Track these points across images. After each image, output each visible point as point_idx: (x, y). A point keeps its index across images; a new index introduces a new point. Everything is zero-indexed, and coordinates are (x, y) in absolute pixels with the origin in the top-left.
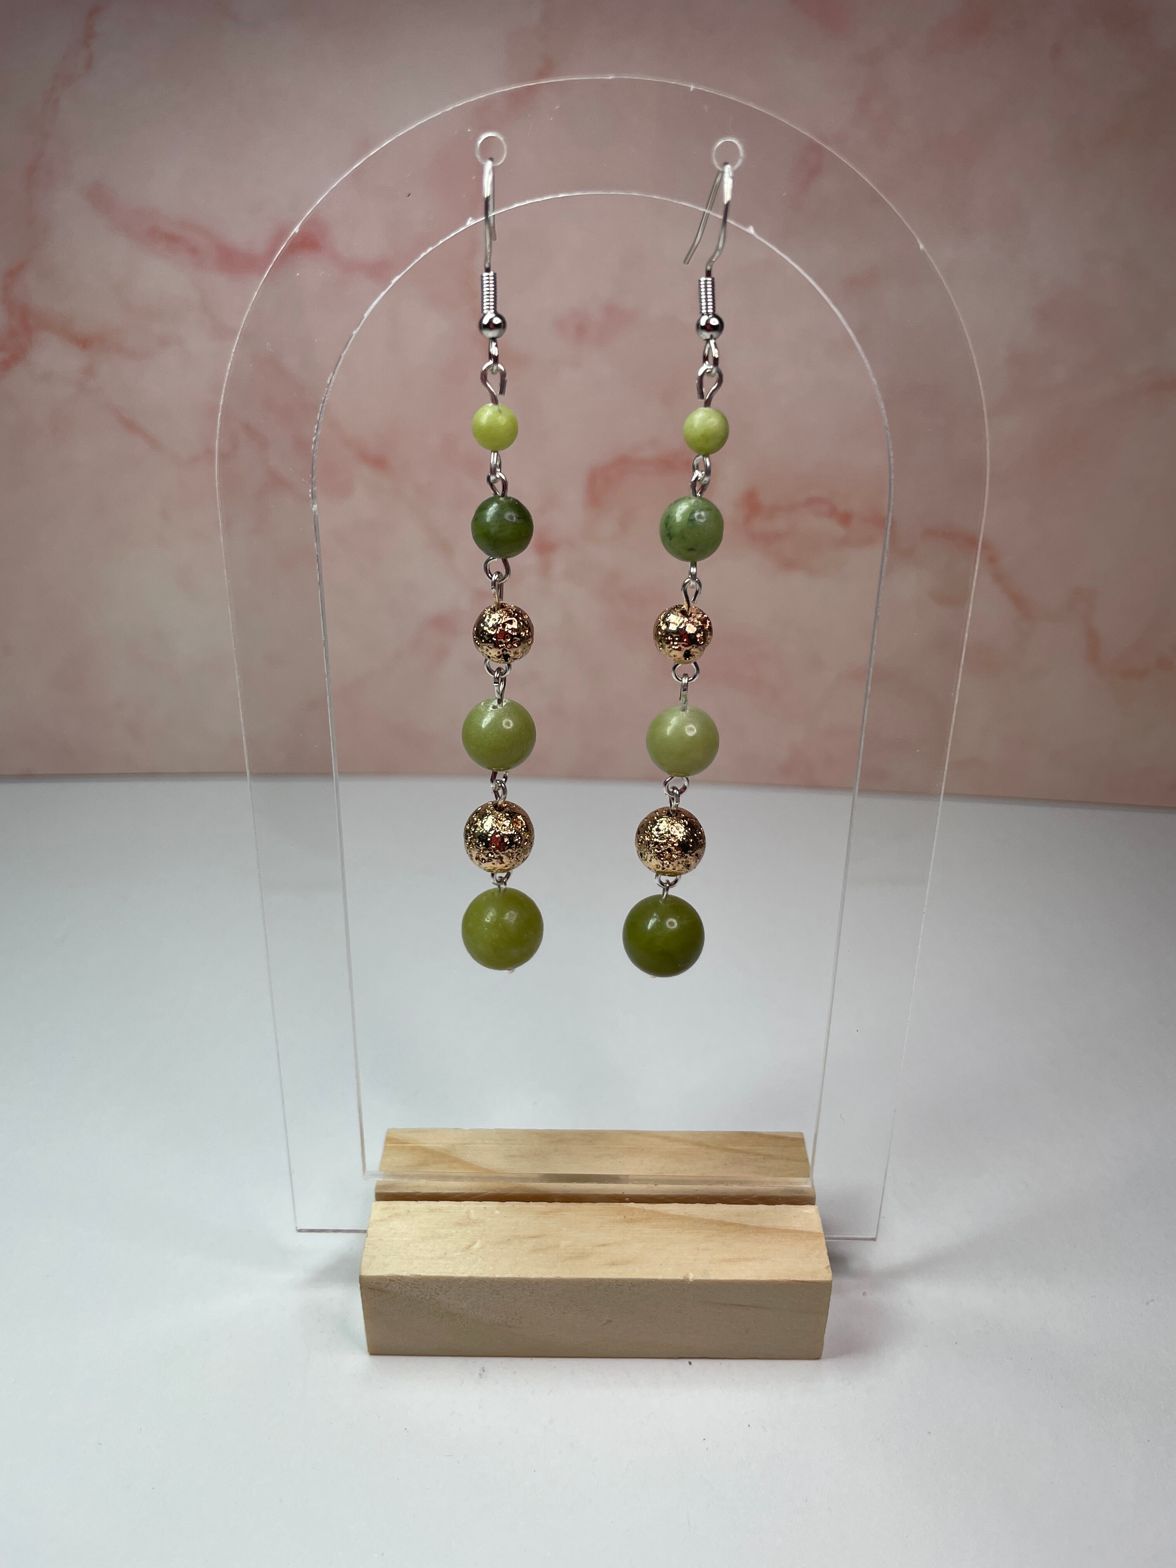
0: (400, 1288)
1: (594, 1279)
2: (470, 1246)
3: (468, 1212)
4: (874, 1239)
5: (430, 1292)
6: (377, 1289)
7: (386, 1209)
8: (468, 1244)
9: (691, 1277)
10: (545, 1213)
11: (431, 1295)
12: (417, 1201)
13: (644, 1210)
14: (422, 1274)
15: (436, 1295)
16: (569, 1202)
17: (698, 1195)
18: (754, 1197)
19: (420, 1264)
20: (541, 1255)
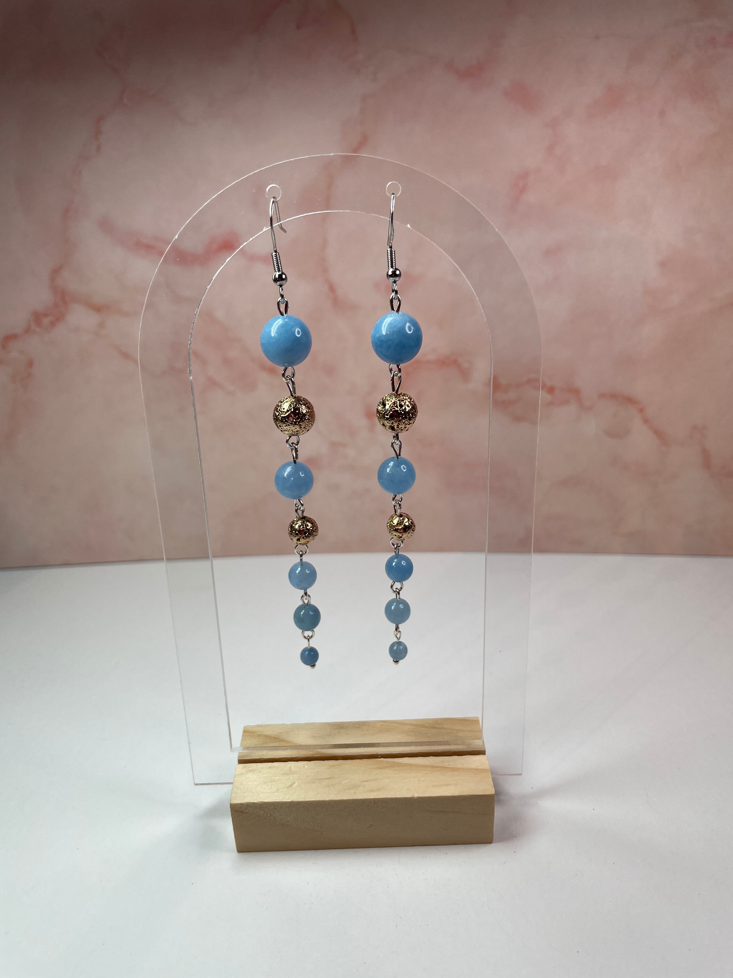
0: (253, 810)
1: (361, 799)
2: (291, 785)
3: (290, 767)
4: (520, 774)
5: (270, 812)
6: (241, 812)
7: (244, 768)
8: (290, 784)
9: (416, 795)
10: (333, 766)
11: (270, 814)
12: (261, 763)
13: (389, 762)
14: (265, 801)
15: (273, 813)
16: (347, 760)
17: (419, 753)
18: (451, 752)
19: (264, 796)
20: (331, 788)
